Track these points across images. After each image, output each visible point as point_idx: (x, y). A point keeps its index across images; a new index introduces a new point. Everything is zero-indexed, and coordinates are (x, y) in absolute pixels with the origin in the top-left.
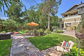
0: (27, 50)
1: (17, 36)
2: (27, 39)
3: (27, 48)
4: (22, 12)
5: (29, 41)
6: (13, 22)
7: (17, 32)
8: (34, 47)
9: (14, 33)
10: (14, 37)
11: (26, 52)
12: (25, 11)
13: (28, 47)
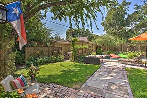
0: (109, 89)
1: (111, 61)
2: (126, 70)
3: (112, 88)
4: (129, 16)
5: (128, 76)
6: (110, 39)
7: (116, 56)
8: (130, 91)
9: (111, 56)
10: (106, 63)
11: (104, 92)
12: (135, 10)
13: (116, 85)
